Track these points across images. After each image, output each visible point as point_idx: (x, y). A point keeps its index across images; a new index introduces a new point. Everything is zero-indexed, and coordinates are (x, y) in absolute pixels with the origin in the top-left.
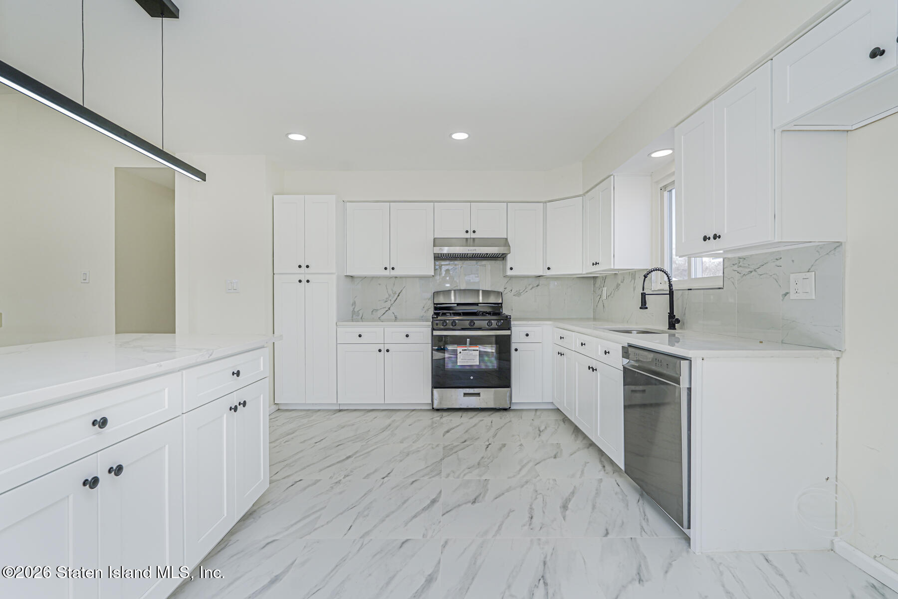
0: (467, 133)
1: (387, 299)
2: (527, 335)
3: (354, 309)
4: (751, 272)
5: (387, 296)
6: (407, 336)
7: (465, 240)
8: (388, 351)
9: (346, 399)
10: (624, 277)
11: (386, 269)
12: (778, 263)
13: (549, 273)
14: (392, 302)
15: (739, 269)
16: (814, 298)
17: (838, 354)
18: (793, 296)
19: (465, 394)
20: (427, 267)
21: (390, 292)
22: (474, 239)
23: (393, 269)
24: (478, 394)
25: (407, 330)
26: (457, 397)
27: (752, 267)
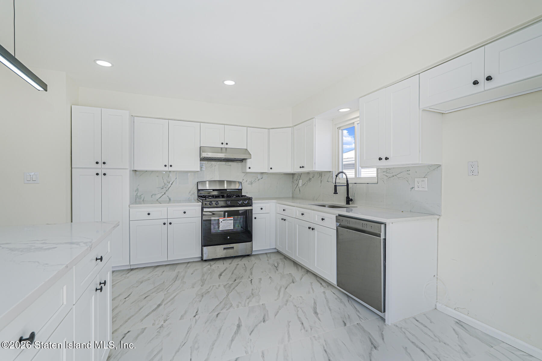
0: (234, 81)
1: (163, 186)
2: (262, 209)
3: (137, 194)
4: (394, 176)
5: (164, 185)
6: (185, 213)
7: (220, 149)
8: (170, 224)
9: (136, 261)
10: (314, 175)
11: (165, 166)
12: (408, 172)
13: (271, 171)
14: (167, 189)
15: (387, 174)
16: (427, 190)
17: (437, 217)
18: (416, 189)
19: (225, 249)
20: (195, 165)
21: (165, 182)
22: (226, 148)
23: (171, 166)
24: (233, 247)
25: (185, 209)
26: (219, 251)
27: (394, 174)
